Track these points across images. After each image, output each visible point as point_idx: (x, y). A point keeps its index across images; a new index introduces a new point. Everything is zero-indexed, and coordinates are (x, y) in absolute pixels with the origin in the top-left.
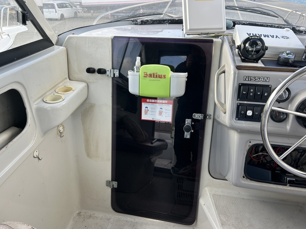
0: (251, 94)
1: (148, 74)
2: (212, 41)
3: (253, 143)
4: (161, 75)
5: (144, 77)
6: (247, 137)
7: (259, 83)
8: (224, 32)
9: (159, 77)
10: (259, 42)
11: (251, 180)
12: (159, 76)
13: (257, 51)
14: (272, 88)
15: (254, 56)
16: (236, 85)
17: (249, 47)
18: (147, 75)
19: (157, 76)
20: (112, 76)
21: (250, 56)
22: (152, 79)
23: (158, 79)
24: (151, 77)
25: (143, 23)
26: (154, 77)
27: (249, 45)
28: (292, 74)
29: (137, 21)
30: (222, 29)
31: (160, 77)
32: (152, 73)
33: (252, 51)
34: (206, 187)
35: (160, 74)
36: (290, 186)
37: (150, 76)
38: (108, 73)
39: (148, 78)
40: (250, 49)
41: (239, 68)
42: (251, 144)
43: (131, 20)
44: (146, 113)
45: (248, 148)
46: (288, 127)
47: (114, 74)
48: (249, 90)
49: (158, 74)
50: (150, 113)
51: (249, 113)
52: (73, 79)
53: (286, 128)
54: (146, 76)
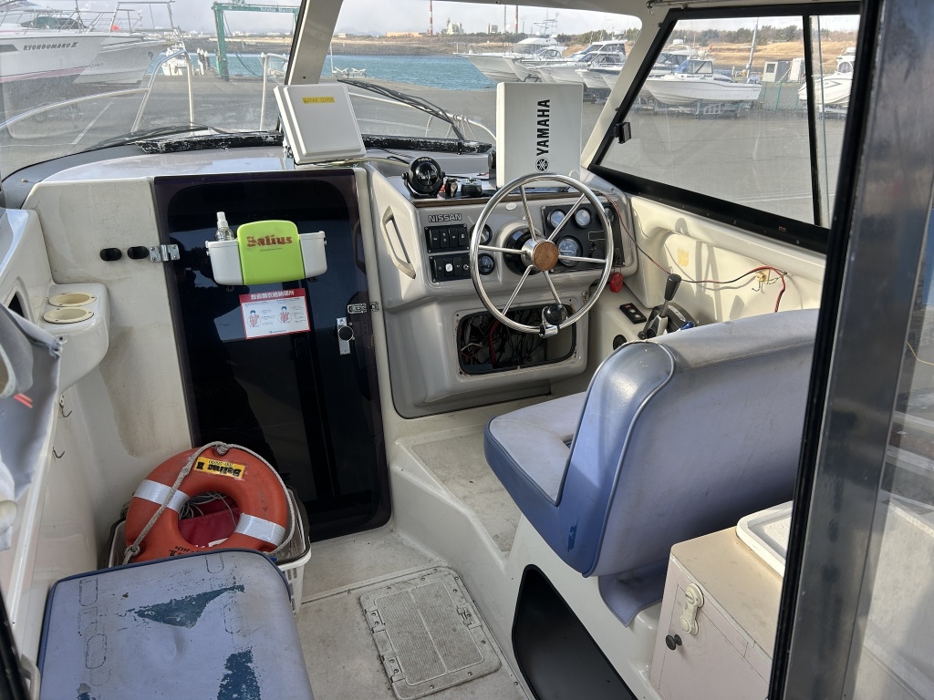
0: (445, 240)
1: (256, 238)
2: (352, 173)
3: (462, 315)
4: (283, 238)
5: (249, 245)
6: (453, 307)
7: (449, 223)
8: (363, 156)
9: (279, 242)
10: (433, 166)
11: (471, 374)
12: (278, 239)
13: (433, 180)
14: (469, 229)
15: (431, 187)
16: (422, 232)
17: (421, 174)
18: (254, 241)
19: (273, 240)
20: (166, 259)
21: (426, 187)
22: (266, 247)
23: (278, 245)
24: (263, 244)
25: (172, 148)
26: (268, 243)
27: (420, 171)
28: (486, 206)
29: (156, 145)
30: (359, 150)
31: (281, 241)
32: (263, 236)
33: (427, 180)
34: (396, 439)
35: (280, 236)
36: (521, 368)
37: (261, 242)
38: (153, 254)
39: (258, 248)
40: (424, 178)
41: (417, 205)
42: (459, 318)
43: (140, 144)
44: (254, 323)
45: (456, 325)
46: (500, 278)
47: (169, 255)
48: (440, 234)
49: (275, 237)
50: (263, 321)
51: (449, 268)
52: (65, 280)
53: (498, 281)
54: (252, 243)
